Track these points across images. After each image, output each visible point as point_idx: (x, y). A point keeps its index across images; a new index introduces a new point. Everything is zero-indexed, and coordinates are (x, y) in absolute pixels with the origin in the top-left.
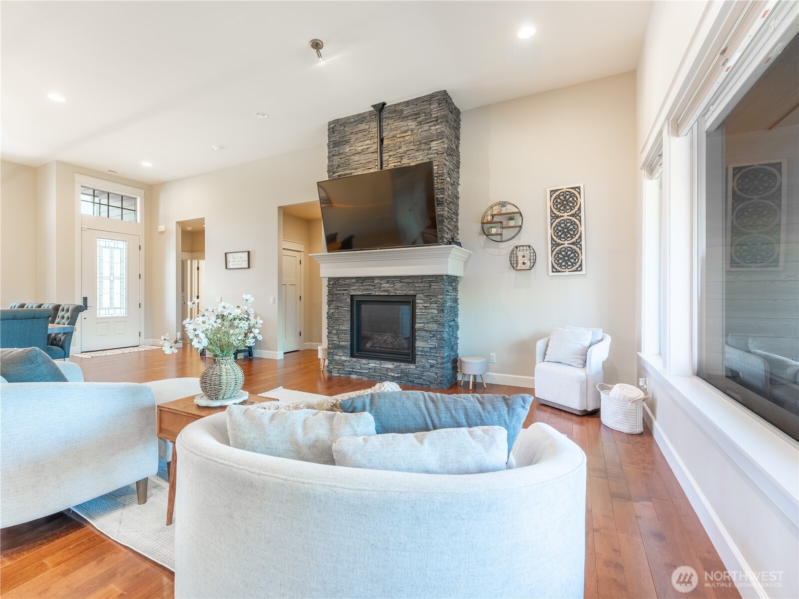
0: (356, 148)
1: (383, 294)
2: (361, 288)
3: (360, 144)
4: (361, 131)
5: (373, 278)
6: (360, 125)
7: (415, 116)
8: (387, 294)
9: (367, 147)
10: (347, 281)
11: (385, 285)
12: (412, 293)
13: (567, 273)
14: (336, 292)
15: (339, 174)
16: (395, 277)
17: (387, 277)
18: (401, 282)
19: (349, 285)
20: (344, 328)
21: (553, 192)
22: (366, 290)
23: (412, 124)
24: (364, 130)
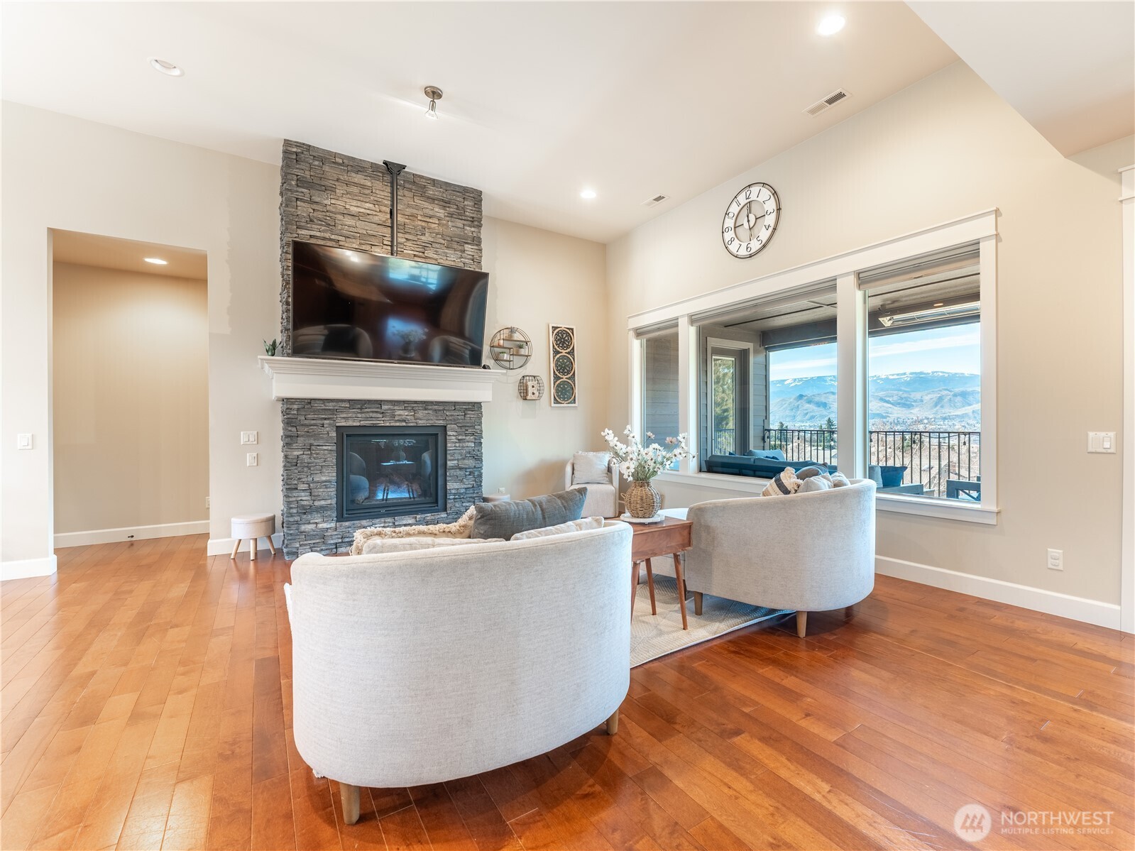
0: (347, 207)
1: (398, 424)
2: (359, 415)
3: (354, 203)
4: (356, 184)
5: (380, 403)
6: (353, 175)
7: (445, 203)
8: (404, 424)
9: (368, 212)
10: (330, 406)
11: (401, 412)
12: (441, 423)
13: (565, 405)
14: (306, 422)
15: (312, 233)
16: (416, 402)
17: (404, 402)
18: (426, 409)
19: (334, 411)
20: (324, 479)
21: (554, 328)
22: (366, 419)
23: (440, 212)
24: (363, 187)
